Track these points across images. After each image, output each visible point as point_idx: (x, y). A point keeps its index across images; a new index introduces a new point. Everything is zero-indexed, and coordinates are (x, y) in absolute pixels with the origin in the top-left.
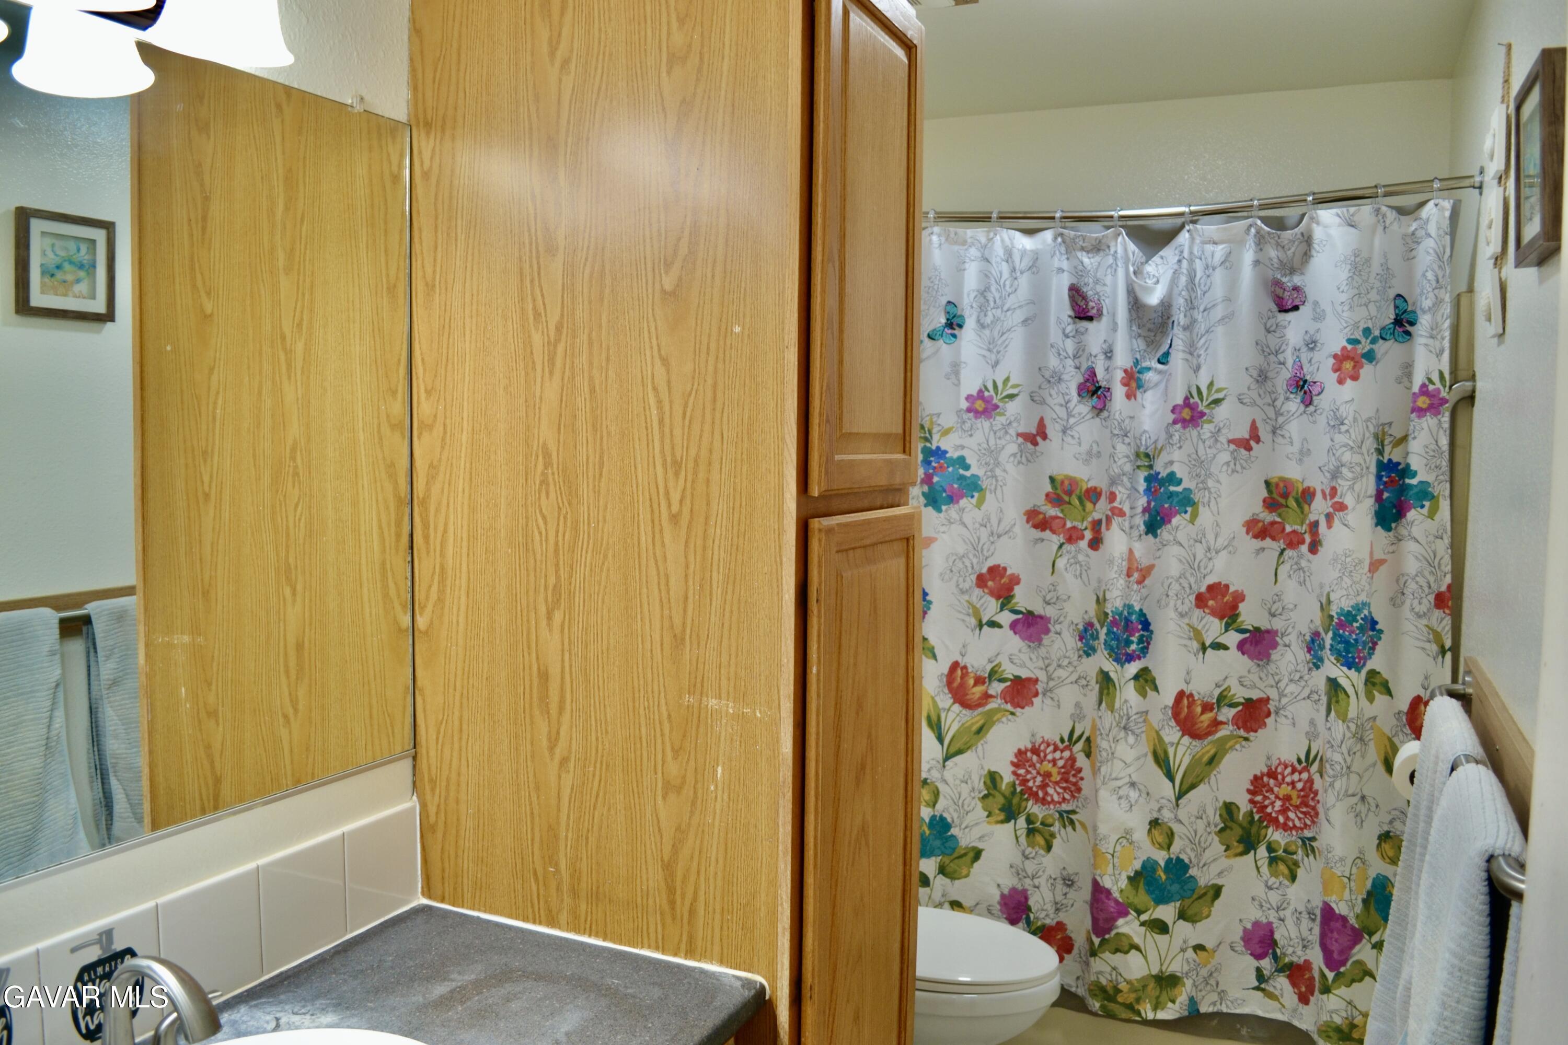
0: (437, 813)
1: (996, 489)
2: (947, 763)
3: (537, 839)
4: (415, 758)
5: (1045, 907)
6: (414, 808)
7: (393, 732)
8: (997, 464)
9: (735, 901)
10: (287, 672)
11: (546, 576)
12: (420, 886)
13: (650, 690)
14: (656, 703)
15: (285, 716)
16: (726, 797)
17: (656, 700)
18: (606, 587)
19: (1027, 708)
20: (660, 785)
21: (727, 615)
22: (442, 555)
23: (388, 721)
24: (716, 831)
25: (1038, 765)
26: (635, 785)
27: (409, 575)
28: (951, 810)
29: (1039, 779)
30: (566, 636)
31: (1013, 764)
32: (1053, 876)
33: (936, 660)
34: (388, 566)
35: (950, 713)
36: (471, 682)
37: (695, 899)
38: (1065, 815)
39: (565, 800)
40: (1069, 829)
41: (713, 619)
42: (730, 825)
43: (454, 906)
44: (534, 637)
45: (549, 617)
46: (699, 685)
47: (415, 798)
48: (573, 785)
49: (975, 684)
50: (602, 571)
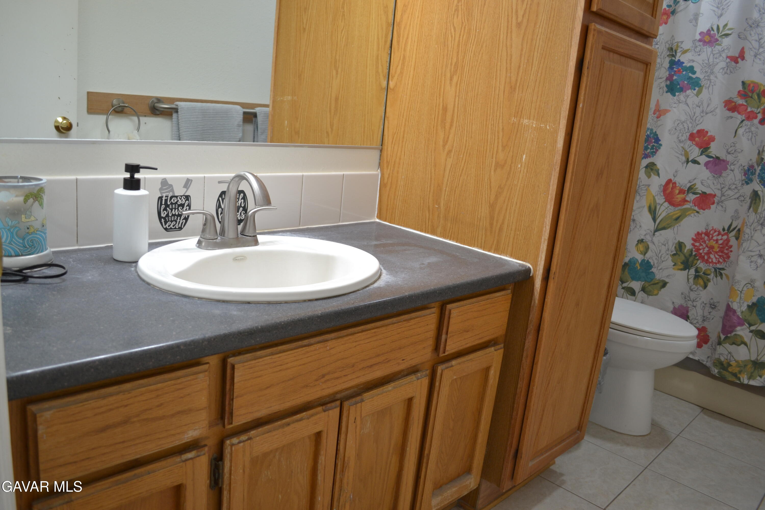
0: (388, 178)
1: (709, 87)
2: (656, 233)
3: (432, 191)
4: (381, 151)
5: (697, 318)
6: (378, 175)
7: (373, 138)
8: (712, 73)
9: (523, 225)
10: (330, 111)
11: (452, 58)
12: (376, 213)
13: (495, 115)
14: (497, 122)
15: (327, 133)
16: (525, 171)
17: (498, 120)
18: (480, 62)
19: (706, 210)
20: (494, 164)
21: (539, 75)
22: (405, 50)
23: (371, 134)
24: (518, 188)
25: (707, 242)
26: (481, 165)
27: (388, 60)
28: (654, 258)
29: (707, 249)
30: (458, 88)
31: (693, 239)
32: (705, 302)
33: (659, 176)
34: (380, 58)
35: (662, 207)
36: (411, 113)
37: (503, 223)
38: (718, 270)
39: (447, 172)
40: (719, 278)
41: (531, 78)
42: (525, 185)
43: (390, 223)
44: (443, 91)
45: (451, 79)
46: (520, 112)
47: (379, 170)
48: (452, 164)
49: (679, 193)
50: (479, 54)
